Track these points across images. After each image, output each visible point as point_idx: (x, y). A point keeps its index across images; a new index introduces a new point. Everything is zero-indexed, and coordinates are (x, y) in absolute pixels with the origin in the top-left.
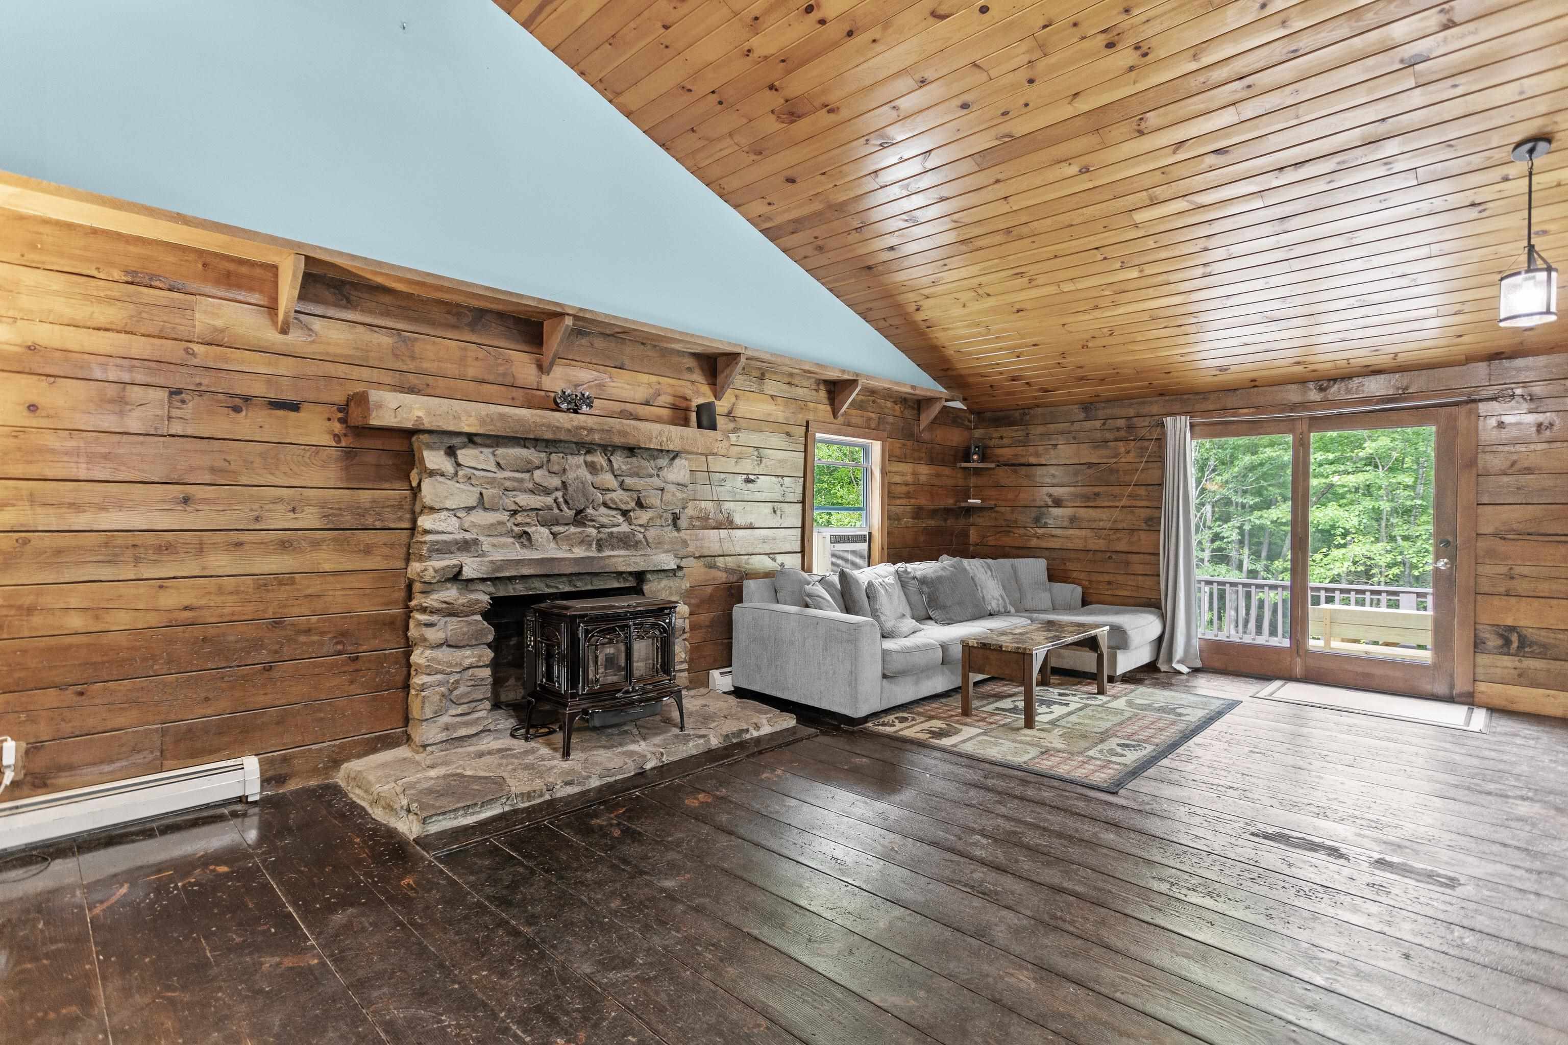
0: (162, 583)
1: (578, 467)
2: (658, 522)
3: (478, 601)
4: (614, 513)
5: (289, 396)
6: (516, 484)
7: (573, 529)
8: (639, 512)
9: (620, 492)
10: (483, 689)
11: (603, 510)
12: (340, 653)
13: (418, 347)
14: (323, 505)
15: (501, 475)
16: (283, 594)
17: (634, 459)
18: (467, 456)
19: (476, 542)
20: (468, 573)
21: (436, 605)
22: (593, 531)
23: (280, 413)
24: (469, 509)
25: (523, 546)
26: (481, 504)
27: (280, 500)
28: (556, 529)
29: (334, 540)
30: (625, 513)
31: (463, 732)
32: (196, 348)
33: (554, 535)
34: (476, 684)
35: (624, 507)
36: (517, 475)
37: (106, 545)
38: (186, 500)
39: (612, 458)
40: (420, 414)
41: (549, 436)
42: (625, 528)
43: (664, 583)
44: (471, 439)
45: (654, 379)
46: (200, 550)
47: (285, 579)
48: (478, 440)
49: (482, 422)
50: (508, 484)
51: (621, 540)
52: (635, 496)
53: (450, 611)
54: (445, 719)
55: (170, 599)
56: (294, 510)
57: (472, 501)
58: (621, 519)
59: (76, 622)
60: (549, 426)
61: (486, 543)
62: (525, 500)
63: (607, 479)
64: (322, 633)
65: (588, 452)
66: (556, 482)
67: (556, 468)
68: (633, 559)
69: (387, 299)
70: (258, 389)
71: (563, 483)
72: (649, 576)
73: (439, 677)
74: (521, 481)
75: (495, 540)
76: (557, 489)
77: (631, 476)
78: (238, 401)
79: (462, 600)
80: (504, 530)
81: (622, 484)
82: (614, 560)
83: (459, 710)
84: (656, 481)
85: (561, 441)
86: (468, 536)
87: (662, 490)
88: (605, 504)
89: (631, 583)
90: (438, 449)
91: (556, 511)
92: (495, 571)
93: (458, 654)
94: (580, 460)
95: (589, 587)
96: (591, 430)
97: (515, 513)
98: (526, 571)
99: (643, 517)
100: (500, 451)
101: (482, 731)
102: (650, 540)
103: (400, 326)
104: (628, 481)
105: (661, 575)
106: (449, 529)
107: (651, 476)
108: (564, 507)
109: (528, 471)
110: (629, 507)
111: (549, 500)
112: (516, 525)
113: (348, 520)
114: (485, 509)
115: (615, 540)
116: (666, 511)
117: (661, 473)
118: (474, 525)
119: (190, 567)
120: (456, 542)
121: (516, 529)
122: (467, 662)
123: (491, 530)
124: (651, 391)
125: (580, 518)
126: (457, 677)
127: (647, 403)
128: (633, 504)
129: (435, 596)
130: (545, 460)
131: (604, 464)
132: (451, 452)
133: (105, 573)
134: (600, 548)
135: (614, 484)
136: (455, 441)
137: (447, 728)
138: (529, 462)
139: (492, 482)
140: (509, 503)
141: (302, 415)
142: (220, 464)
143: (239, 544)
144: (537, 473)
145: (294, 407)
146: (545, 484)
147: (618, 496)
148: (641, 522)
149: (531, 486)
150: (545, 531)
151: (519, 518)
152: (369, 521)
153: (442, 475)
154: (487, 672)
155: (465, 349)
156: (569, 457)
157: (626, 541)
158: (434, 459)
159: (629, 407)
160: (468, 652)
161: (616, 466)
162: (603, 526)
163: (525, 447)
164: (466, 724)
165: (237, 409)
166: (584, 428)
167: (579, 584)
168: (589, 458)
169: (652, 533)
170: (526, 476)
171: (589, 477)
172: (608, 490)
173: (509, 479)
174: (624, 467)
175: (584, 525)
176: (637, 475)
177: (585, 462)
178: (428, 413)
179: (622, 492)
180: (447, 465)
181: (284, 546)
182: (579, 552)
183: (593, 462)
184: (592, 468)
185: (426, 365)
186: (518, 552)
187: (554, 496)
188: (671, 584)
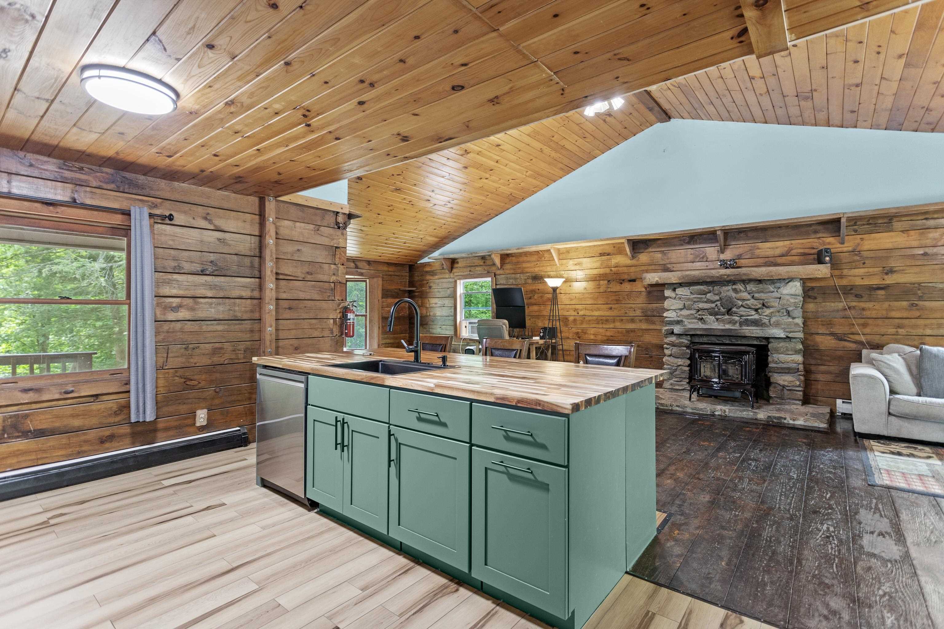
0: (607, 329)
1: (728, 291)
2: (777, 314)
3: (683, 342)
4: (749, 310)
5: (633, 278)
6: (698, 300)
7: (727, 317)
8: (765, 309)
9: (752, 300)
10: (686, 374)
11: (742, 309)
12: (647, 354)
13: (669, 255)
14: (642, 309)
15: (693, 296)
16: (632, 334)
17: (761, 285)
18: (680, 291)
19: (682, 321)
20: (676, 331)
21: (668, 342)
22: (737, 318)
23: (631, 283)
24: (681, 309)
25: (702, 323)
26: (685, 307)
27: (631, 308)
28: (717, 317)
29: (646, 320)
30: (756, 310)
31: (677, 387)
32: (613, 269)
33: (717, 319)
34: (683, 372)
35: (753, 307)
36: (699, 296)
37: (597, 319)
38: (611, 309)
39: (747, 286)
40: (657, 279)
41: (708, 280)
42: (756, 317)
43: (782, 344)
44: (681, 285)
45: (788, 242)
46: (614, 321)
47: (633, 331)
48: (682, 284)
49: (679, 279)
50: (695, 300)
51: (753, 322)
52: (761, 302)
53: (673, 345)
54: (671, 381)
55: (609, 334)
56: (635, 311)
57: (681, 306)
58: (753, 313)
59: (592, 337)
60: (708, 277)
61: (686, 322)
62: (701, 305)
63: (745, 295)
64: (642, 347)
65: (734, 284)
66: (717, 298)
67: (717, 292)
68: (755, 331)
69: (659, 242)
70: (626, 277)
71: (720, 298)
72: (771, 340)
73: (669, 366)
74: (701, 298)
75: (689, 321)
76: (718, 301)
77: (759, 292)
78: (622, 281)
79: (677, 341)
80: (693, 317)
81: (753, 297)
82: (743, 331)
83: (676, 380)
84: (775, 294)
85: (716, 281)
86: (679, 319)
87: (780, 298)
88: (742, 306)
89: (764, 343)
90: (669, 289)
91: (716, 310)
92: (685, 332)
93: (676, 360)
94: (730, 288)
95: (739, 342)
96: (728, 276)
97: (698, 311)
98: (698, 333)
99: (767, 311)
100: (691, 288)
101: (684, 389)
102: (772, 323)
103: (663, 249)
104: (756, 295)
105: (780, 340)
106: (672, 316)
107: (773, 292)
108: (722, 308)
109: (704, 294)
110: (757, 307)
111: (713, 305)
112: (699, 315)
113: (649, 313)
114: (687, 309)
115: (750, 323)
116: (783, 309)
117: (779, 290)
118: (681, 315)
119: (612, 326)
120: (675, 321)
121: (698, 316)
122: (679, 363)
123: (688, 317)
124: (786, 249)
125: (729, 312)
126: (676, 368)
127: (783, 256)
128: (760, 306)
129: (668, 339)
130: (711, 289)
131: (742, 289)
132: (674, 290)
133: (597, 326)
134: (741, 325)
135: (749, 297)
136: (675, 286)
137: (671, 384)
138: (704, 291)
139: (689, 299)
140: (696, 306)
141: (637, 282)
142: (618, 298)
143: (622, 320)
144: (709, 295)
145: (634, 281)
146: (711, 299)
147: (751, 302)
148: (765, 314)
149: (705, 300)
150: (712, 318)
151: (700, 313)
152: (655, 313)
153: (671, 298)
154: (687, 369)
155: (687, 252)
156: (723, 287)
157: (756, 323)
158: (668, 293)
159: (771, 259)
160: (680, 360)
161: (748, 289)
162: (742, 316)
163: (702, 285)
164: (678, 385)
165: (621, 283)
166: (725, 275)
167: (733, 340)
168: (734, 287)
169: (773, 320)
170: (704, 296)
171: (734, 295)
172: (744, 300)
173: (695, 298)
174: (754, 289)
175: (731, 315)
176: (762, 292)
177: (732, 289)
178: (660, 278)
179: (754, 300)
180: (673, 295)
181: (632, 321)
182: (728, 326)
183: (735, 288)
184: (735, 290)
185: (672, 260)
186: (700, 325)
187: (716, 304)
188: (788, 345)
